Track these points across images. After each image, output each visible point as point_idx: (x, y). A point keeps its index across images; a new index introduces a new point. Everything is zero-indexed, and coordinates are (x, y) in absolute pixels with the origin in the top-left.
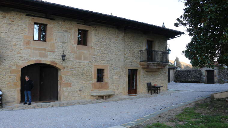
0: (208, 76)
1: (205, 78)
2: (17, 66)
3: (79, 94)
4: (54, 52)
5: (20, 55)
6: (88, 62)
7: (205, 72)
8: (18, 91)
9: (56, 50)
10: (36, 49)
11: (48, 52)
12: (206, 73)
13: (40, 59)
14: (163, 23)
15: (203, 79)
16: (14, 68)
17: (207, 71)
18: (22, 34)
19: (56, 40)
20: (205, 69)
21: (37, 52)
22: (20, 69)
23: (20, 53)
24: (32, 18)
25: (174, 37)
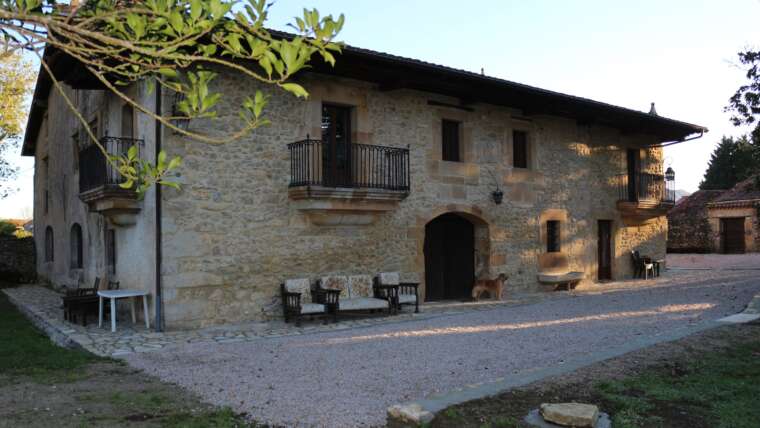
0: (724, 234)
1: (718, 238)
2: (419, 219)
3: (518, 280)
4: (476, 185)
5: (422, 195)
6: (532, 206)
7: (718, 224)
8: (420, 274)
9: (480, 181)
10: (446, 180)
11: (468, 187)
12: (720, 226)
13: (455, 202)
14: (653, 104)
15: (713, 242)
16: (413, 224)
17: (723, 220)
18: (424, 146)
19: (478, 157)
20: (720, 215)
21: (450, 185)
22: (423, 226)
23: (422, 190)
24: (439, 110)
25: (681, 139)
